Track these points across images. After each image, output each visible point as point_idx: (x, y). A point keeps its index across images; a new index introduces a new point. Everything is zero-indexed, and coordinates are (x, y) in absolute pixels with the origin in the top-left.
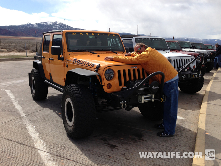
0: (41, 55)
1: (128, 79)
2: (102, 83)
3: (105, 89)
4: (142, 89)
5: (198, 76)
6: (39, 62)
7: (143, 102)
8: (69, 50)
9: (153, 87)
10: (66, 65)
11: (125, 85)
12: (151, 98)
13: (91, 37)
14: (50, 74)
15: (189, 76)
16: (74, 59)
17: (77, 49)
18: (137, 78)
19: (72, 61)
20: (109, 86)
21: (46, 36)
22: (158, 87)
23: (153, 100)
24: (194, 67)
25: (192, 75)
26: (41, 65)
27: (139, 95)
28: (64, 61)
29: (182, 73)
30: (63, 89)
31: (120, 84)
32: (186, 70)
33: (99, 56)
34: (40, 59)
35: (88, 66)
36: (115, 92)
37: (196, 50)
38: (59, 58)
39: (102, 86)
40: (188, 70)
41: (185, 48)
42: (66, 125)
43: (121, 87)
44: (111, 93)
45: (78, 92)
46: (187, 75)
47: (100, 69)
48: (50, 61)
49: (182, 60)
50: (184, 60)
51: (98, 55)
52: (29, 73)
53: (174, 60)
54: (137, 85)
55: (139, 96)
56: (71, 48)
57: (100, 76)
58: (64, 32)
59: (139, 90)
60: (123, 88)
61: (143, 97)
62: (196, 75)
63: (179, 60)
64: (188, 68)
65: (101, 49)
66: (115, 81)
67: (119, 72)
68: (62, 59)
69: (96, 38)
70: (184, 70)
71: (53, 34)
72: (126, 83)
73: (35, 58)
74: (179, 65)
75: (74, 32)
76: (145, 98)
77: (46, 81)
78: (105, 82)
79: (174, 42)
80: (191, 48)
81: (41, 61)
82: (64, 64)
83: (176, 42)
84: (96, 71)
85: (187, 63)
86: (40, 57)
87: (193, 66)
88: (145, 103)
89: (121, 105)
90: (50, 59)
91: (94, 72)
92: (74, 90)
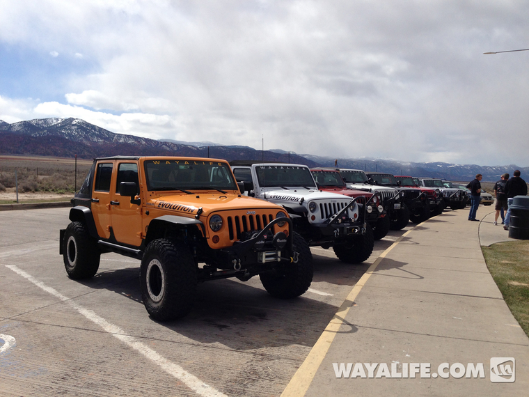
0: (90, 196)
1: (242, 229)
2: (205, 235)
3: (211, 243)
4: (263, 242)
5: (361, 230)
6: (85, 210)
7: (264, 261)
8: (150, 189)
9: (278, 240)
10: (145, 211)
11: (238, 238)
12: (276, 256)
13: (182, 167)
14: (111, 229)
15: (346, 231)
16: (159, 202)
17: (162, 187)
18: (256, 227)
19: (157, 206)
20: (216, 239)
21: (102, 164)
22: (285, 241)
23: (279, 260)
24: (355, 215)
25: (350, 230)
26: (90, 214)
27: (258, 251)
28: (141, 205)
29: (333, 225)
30: (138, 251)
31: (231, 237)
32: (340, 221)
33: (198, 197)
34: (88, 204)
35: (184, 212)
36: (224, 248)
37: (374, 188)
38: (133, 201)
39: (205, 239)
40: (343, 221)
41: (354, 183)
42: (150, 302)
43: (233, 241)
44: (218, 250)
45: (172, 248)
46: (342, 229)
47: (203, 214)
48: (112, 206)
49: (334, 204)
50: (338, 204)
51: (197, 195)
52: (61, 231)
53: (321, 205)
54: (255, 236)
55: (259, 253)
56: (152, 185)
57: (202, 225)
58: (142, 160)
59: (258, 243)
60: (235, 242)
61: (264, 254)
62: (357, 228)
63: (330, 204)
64: (344, 218)
65: (200, 186)
66: (224, 233)
67: (229, 219)
68: (138, 202)
69: (191, 168)
70: (336, 220)
71: (118, 162)
72: (240, 236)
73: (73, 202)
74: (329, 213)
75: (158, 160)
76: (267, 257)
77: (101, 241)
78: (210, 234)
79: (330, 172)
80: (366, 183)
81: (89, 207)
82: (142, 210)
83: (334, 172)
84: (197, 218)
85: (339, 210)
86: (88, 199)
87: (353, 214)
88: (267, 263)
89: (234, 264)
90: (111, 203)
91: (193, 220)
92: (165, 246)
